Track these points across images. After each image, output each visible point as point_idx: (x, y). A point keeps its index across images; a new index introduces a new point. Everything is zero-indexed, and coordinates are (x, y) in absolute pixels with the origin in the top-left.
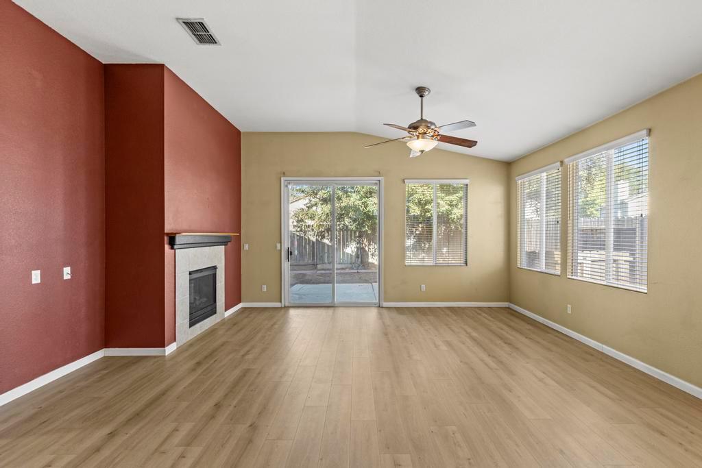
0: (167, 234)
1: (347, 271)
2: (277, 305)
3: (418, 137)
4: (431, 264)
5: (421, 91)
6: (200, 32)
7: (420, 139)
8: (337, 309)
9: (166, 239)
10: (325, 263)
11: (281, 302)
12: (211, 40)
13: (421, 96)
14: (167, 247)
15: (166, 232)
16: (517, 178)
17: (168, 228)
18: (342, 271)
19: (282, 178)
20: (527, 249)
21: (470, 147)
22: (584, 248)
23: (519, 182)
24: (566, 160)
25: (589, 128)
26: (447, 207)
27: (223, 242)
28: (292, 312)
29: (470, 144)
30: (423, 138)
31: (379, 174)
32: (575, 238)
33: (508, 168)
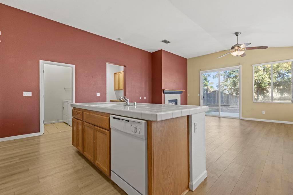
0: (163, 90)
4: (270, 102)
5: (237, 34)
6: (166, 42)
7: (236, 51)
9: (162, 91)
10: (234, 105)
12: (169, 42)
14: (162, 93)
15: (162, 89)
17: (163, 88)
19: (200, 72)
27: (180, 93)
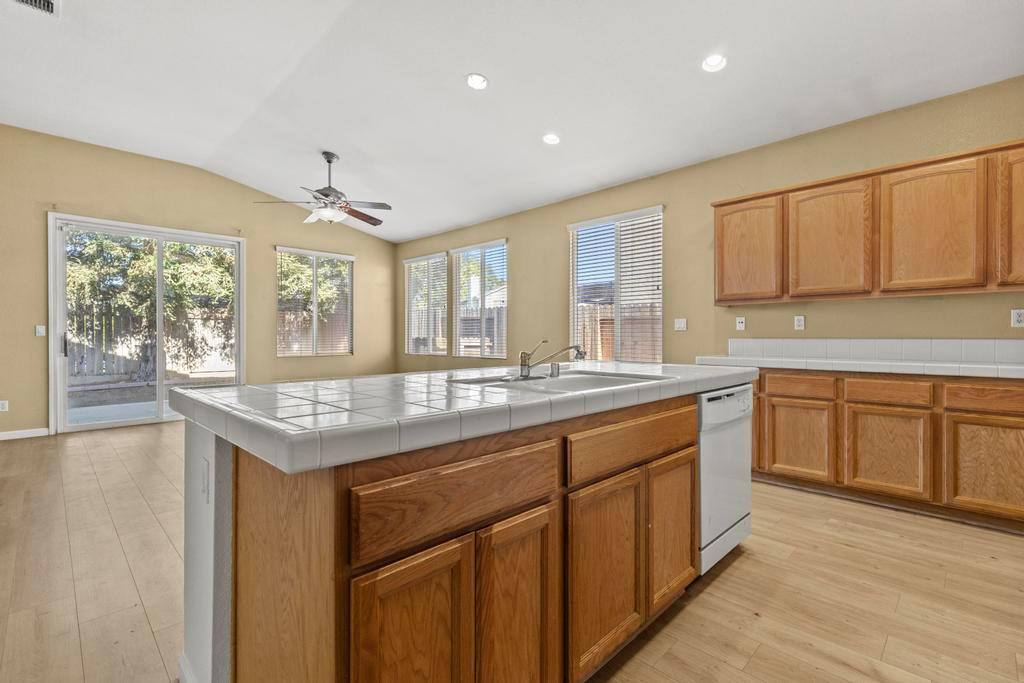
1: (122, 384)
2: (42, 432)
3: (326, 206)
4: (311, 355)
5: (329, 157)
7: (329, 208)
8: (165, 428)
11: (48, 426)
13: (329, 162)
16: (404, 261)
18: (112, 386)
19: (51, 215)
20: (414, 335)
21: (375, 225)
22: (464, 335)
23: (406, 266)
24: (451, 251)
25: (470, 227)
26: (309, 285)
28: (73, 443)
29: (375, 222)
30: (332, 207)
31: (239, 233)
32: (458, 327)
33: (395, 249)
